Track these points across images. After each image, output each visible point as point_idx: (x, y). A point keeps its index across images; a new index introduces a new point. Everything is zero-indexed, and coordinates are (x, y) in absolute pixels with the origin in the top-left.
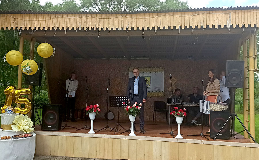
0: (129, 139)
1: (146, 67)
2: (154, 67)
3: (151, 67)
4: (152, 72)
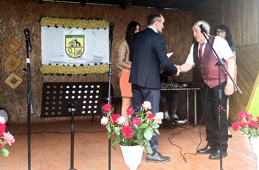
3: (85, 18)
4: (88, 27)
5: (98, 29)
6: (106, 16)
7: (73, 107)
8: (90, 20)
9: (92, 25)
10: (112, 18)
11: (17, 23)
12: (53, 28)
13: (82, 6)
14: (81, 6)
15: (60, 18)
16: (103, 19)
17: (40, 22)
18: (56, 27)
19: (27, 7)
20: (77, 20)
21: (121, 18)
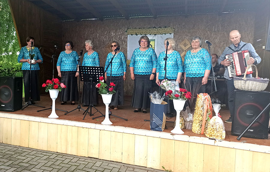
0: (100, 130)
1: (149, 28)
2: (159, 27)
3: (156, 27)
4: (158, 34)
5: (165, 34)
6: (172, 24)
9: (161, 32)
11: (114, 34)
12: (134, 36)
14: (154, 19)
15: (139, 29)
16: (169, 27)
17: (127, 32)
18: (137, 35)
21: (184, 24)
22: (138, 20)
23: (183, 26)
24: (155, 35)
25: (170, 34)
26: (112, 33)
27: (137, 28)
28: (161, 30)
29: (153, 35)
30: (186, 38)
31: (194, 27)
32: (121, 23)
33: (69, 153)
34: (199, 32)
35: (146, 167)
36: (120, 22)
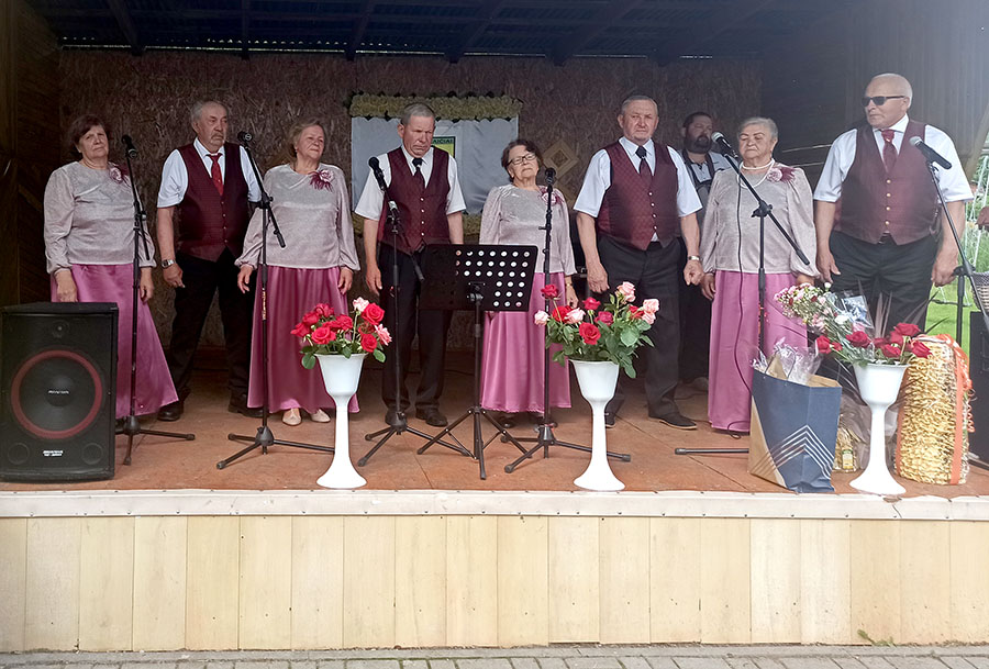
0: (603, 518)
1: (435, 95)
2: (470, 94)
3: (457, 91)
4: (464, 117)
5: (490, 119)
6: (512, 85)
7: (478, 293)
8: (471, 99)
9: (477, 110)
10: (528, 91)
11: (297, 111)
12: (377, 122)
13: (451, 62)
14: (448, 63)
15: (395, 96)
16: (503, 94)
17: (348, 107)
18: (387, 118)
19: (319, 71)
20: (437, 99)
21: (552, 88)
22: (389, 64)
23: (551, 93)
24: (455, 121)
25: (508, 119)
26: (289, 108)
27: (386, 91)
28: (478, 104)
29: (449, 122)
30: (561, 137)
31: (584, 98)
32: (324, 70)
33: (456, 639)
34: (601, 117)
35: (799, 644)
36: (321, 68)
